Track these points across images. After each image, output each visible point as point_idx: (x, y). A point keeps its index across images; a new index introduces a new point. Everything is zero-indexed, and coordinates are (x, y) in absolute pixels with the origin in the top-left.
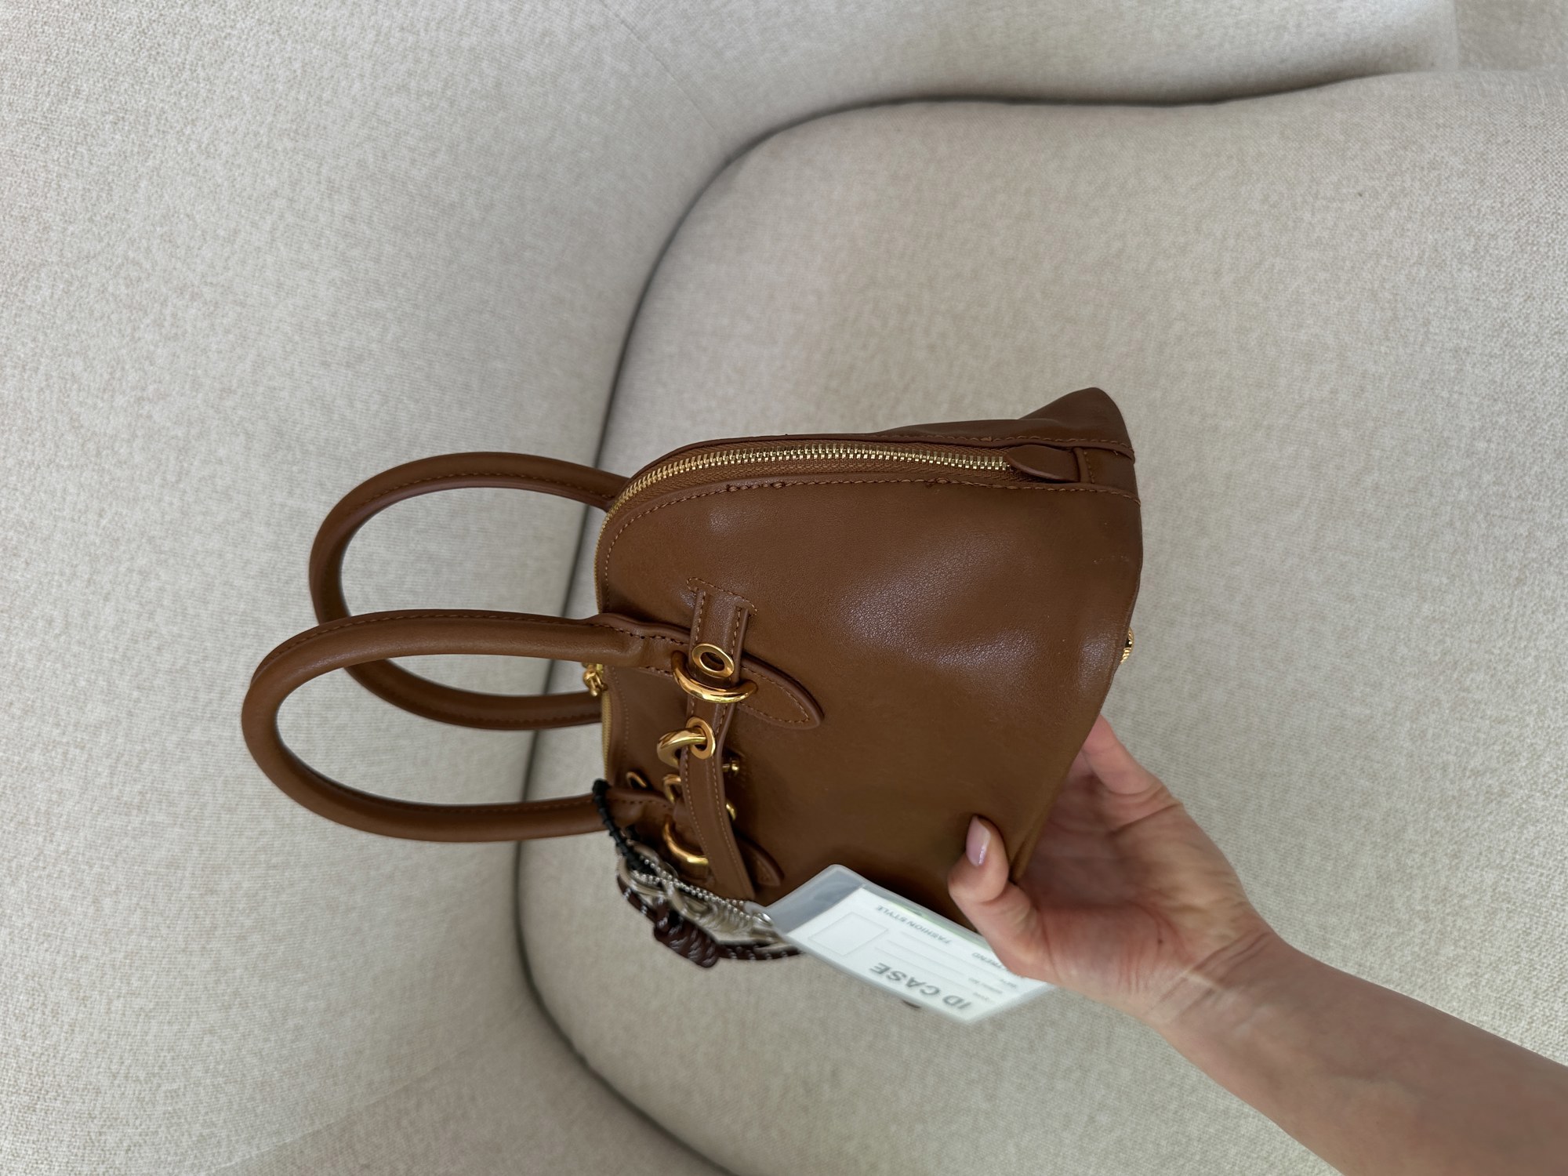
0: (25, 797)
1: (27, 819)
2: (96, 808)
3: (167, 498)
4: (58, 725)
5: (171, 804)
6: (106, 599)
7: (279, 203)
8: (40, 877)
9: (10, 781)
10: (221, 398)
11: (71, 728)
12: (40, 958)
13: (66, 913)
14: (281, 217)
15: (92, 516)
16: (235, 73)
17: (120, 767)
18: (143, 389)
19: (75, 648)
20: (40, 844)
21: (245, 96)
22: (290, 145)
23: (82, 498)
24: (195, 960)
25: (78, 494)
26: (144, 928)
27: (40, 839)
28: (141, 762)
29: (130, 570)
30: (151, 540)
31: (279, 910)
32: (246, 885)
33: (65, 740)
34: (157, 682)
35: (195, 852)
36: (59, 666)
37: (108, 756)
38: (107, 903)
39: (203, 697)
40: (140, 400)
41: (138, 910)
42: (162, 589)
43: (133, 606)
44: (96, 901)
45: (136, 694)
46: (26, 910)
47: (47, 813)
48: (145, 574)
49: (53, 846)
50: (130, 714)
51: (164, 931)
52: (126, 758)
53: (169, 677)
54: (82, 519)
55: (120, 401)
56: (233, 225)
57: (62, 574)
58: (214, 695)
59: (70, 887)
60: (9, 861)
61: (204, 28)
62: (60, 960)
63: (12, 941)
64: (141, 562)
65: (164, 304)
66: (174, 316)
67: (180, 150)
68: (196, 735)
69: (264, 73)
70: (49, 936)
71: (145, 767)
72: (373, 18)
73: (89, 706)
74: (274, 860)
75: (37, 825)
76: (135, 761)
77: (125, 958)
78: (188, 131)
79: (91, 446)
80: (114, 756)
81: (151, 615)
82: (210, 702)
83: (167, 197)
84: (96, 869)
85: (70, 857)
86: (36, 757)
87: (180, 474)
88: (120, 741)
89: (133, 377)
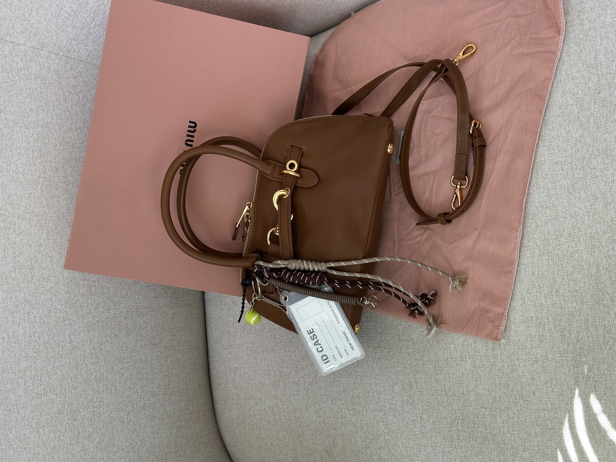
0: (8, 401)
1: (10, 408)
2: (30, 398)
3: (30, 286)
4: (13, 373)
5: (54, 390)
6: (19, 326)
7: (41, 180)
8: (18, 428)
9: (3, 397)
10: (39, 248)
11: (17, 373)
12: (24, 457)
13: (29, 438)
14: (43, 184)
15: (9, 300)
16: (18, 145)
17: (36, 382)
18: (15, 253)
19: (13, 345)
20: (16, 416)
21: (22, 151)
22: (39, 161)
23: (5, 295)
24: (75, 447)
25: (3, 294)
26: (55, 438)
27: (16, 414)
28: (41, 378)
29: (24, 314)
30: (28, 302)
31: (101, 424)
32: (86, 416)
33: (16, 378)
34: (41, 349)
35: (66, 406)
36: (9, 353)
37: (31, 379)
38: (41, 431)
39: (57, 350)
40: (14, 257)
41: (52, 432)
42: (35, 317)
43: (28, 325)
44: (37, 432)
45: (35, 355)
46: (16, 441)
47: (16, 404)
48: (29, 314)
49: (20, 416)
50: (34, 362)
51: (62, 438)
52: (36, 378)
53: (44, 346)
54: (6, 302)
55: (9, 260)
56: (29, 192)
57: (4, 322)
58: (60, 348)
59: (28, 429)
60: (8, 425)
61: (6, 135)
62: (30, 456)
63: (15, 454)
64: (27, 309)
65: (15, 224)
66: (19, 227)
67: (8, 175)
68: (57, 364)
69: (26, 142)
70: (26, 448)
71: (43, 379)
72: (54, 112)
73: (21, 364)
74: (95, 405)
75: (14, 409)
76: (39, 378)
77: (51, 450)
78: (9, 168)
79: (4, 277)
80: (32, 378)
81: (34, 326)
82: (59, 351)
83: (8, 191)
84: (35, 420)
85: (26, 418)
86: (9, 386)
87: (32, 277)
88: (33, 372)
89: (11, 251)
